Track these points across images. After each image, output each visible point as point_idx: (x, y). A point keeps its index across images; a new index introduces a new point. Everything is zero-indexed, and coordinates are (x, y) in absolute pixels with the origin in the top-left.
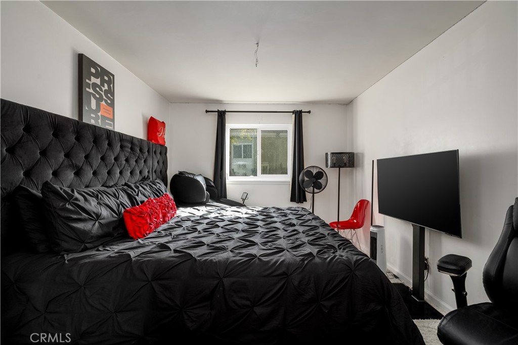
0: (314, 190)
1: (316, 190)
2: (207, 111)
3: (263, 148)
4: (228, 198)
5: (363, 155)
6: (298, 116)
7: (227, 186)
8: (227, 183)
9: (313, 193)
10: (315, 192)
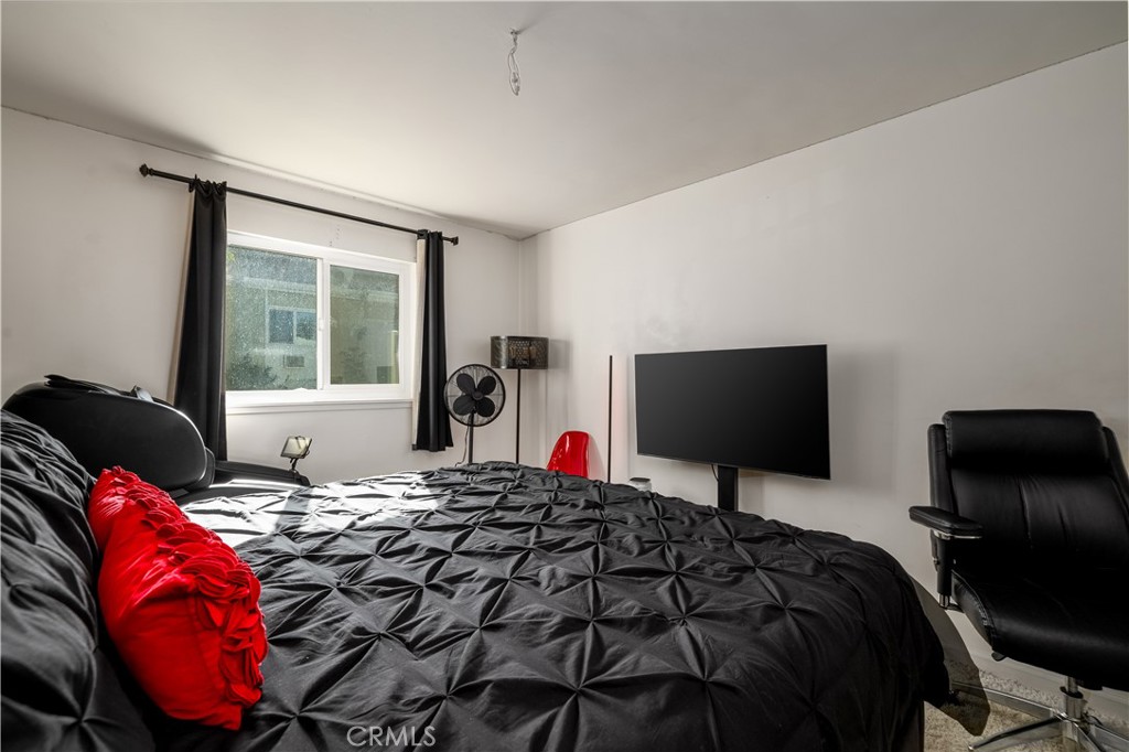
0: (472, 418)
1: (478, 418)
2: (145, 171)
3: (335, 313)
4: (229, 460)
5: (568, 345)
6: (434, 245)
7: (229, 421)
8: (227, 412)
9: (471, 425)
10: (476, 422)
